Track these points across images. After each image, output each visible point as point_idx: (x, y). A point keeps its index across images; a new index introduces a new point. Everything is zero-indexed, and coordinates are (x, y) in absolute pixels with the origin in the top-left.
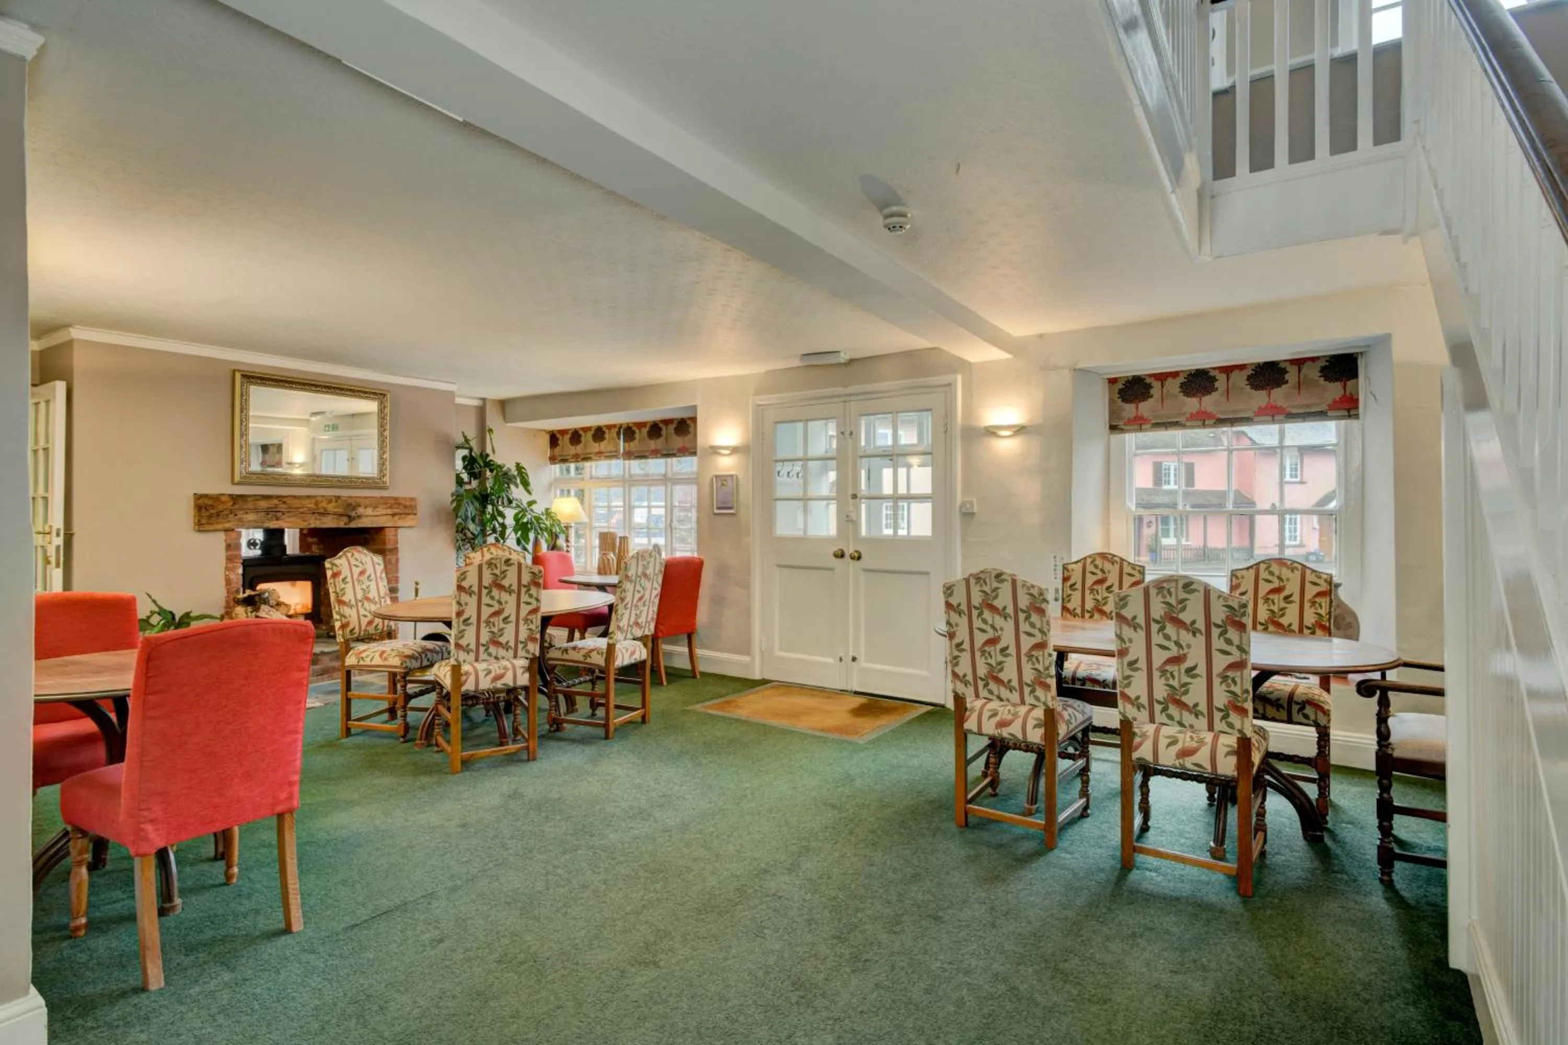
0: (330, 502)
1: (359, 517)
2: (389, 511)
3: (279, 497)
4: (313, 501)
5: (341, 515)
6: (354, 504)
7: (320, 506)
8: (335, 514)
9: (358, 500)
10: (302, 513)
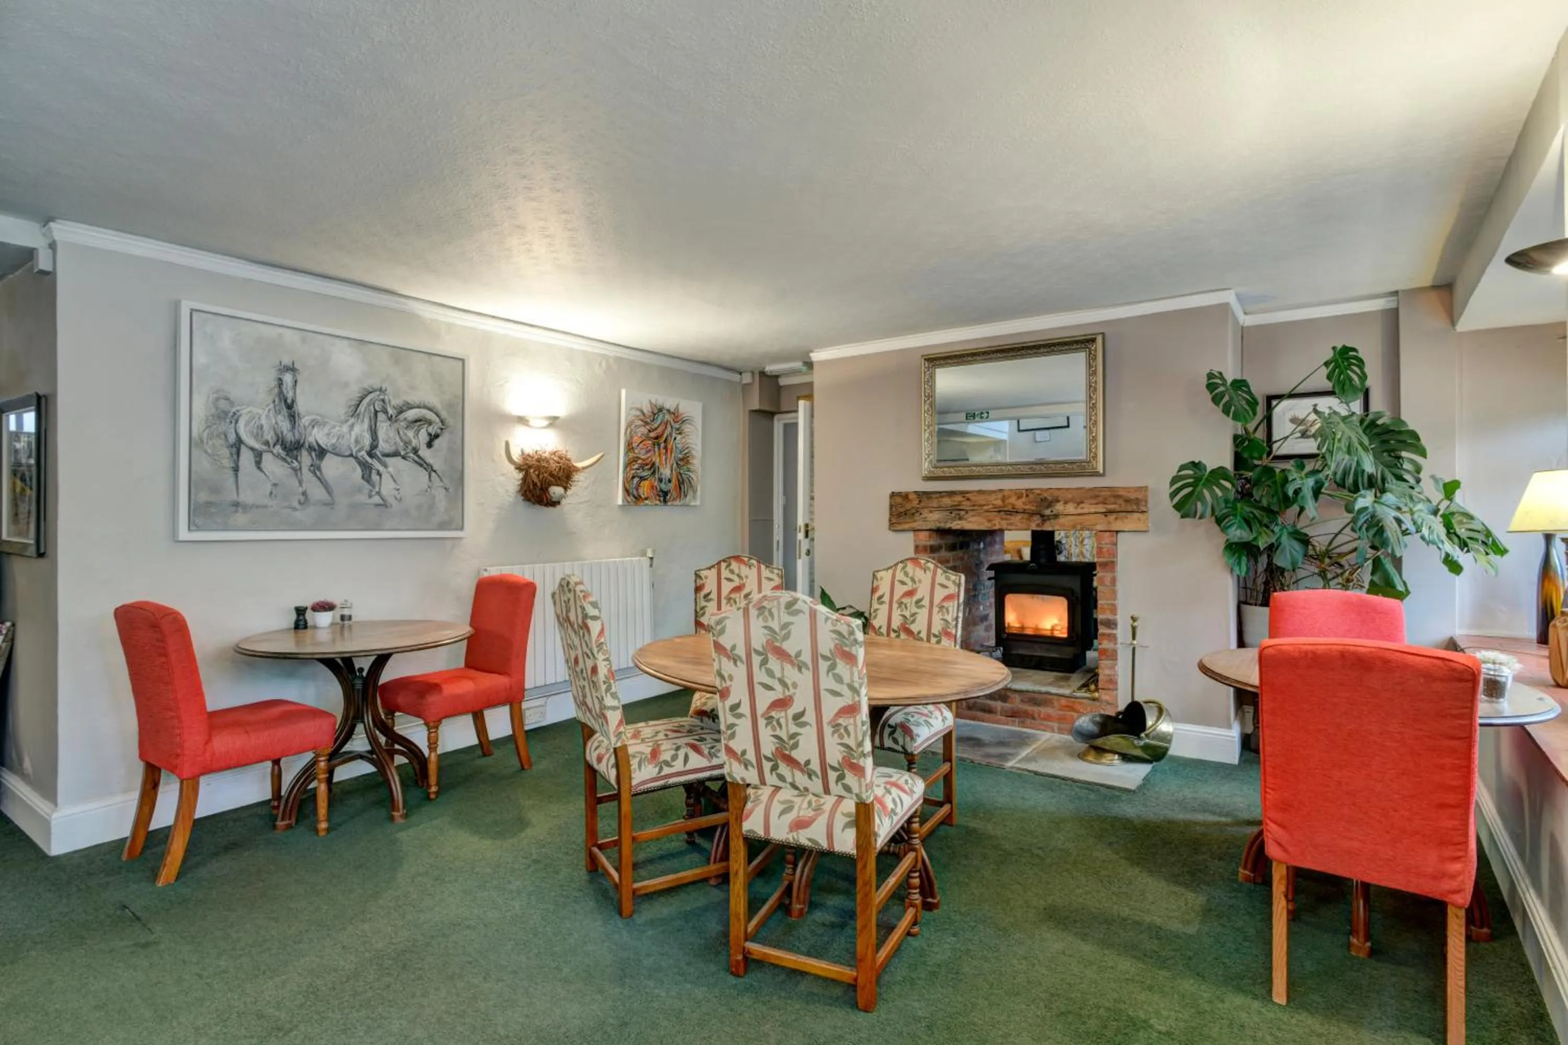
0: (1019, 497)
1: (1056, 516)
2: (1101, 509)
3: (963, 493)
4: (1000, 495)
5: (1032, 514)
6: (1050, 498)
7: (1007, 501)
8: (1024, 512)
9: (1056, 493)
10: (987, 511)
